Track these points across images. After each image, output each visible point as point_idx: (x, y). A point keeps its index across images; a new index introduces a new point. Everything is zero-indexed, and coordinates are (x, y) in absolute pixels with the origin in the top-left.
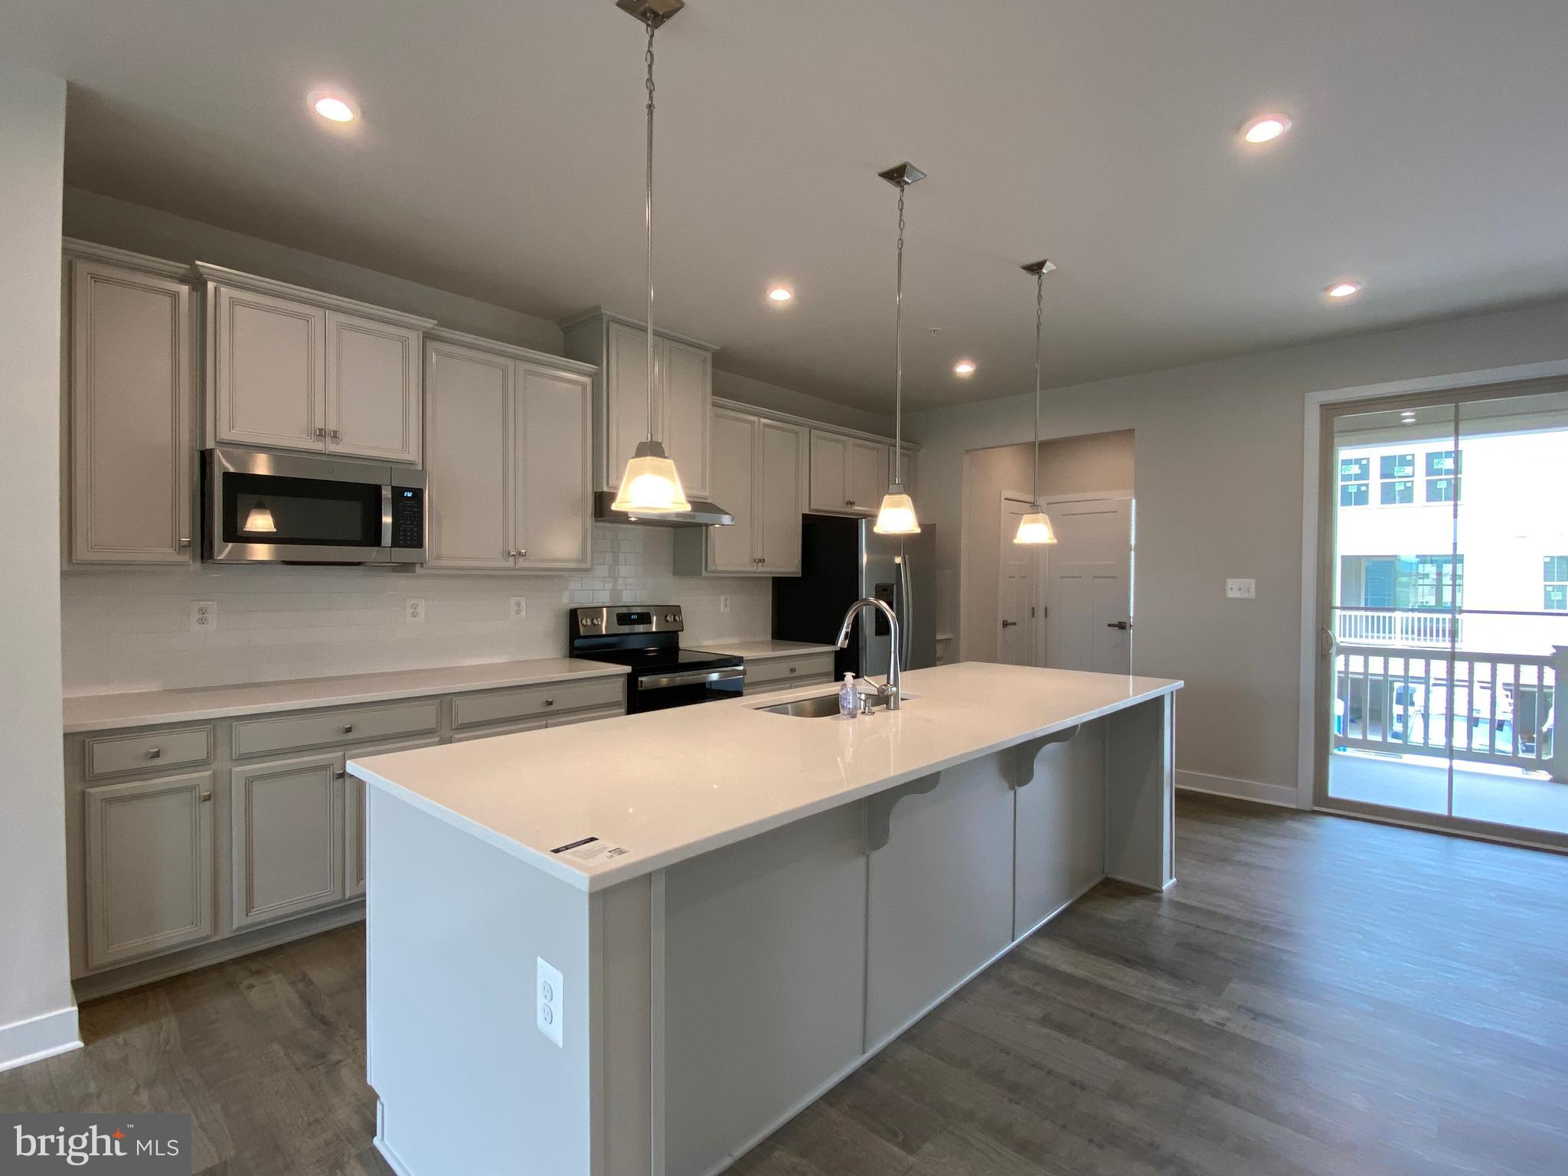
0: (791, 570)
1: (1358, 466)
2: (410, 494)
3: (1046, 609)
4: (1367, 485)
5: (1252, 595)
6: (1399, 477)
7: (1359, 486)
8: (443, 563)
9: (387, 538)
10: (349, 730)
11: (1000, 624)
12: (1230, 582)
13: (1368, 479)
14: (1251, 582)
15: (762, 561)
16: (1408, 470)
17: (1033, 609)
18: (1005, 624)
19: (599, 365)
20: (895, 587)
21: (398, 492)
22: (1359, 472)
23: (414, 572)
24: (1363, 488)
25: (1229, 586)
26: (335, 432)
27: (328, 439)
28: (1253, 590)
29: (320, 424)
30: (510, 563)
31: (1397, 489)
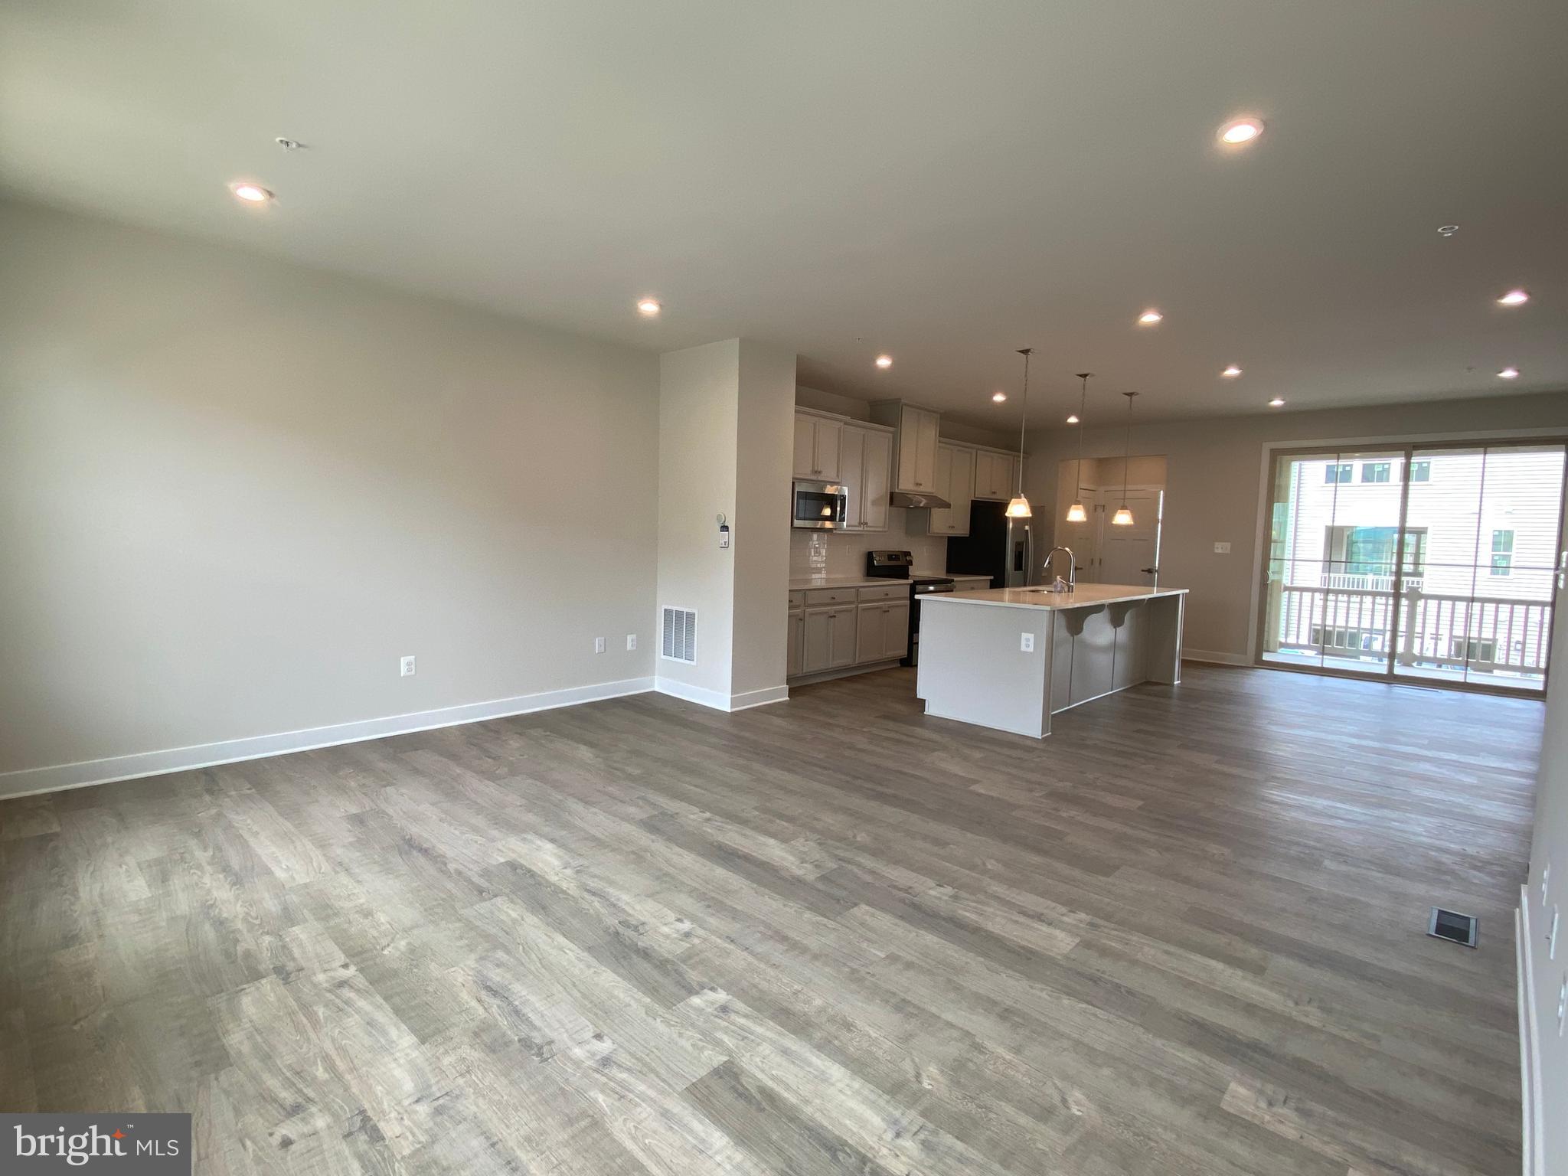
0: (963, 533)
3: (1100, 560)
5: (1228, 551)
7: (1345, 466)
9: (837, 517)
10: (825, 599)
12: (1217, 544)
14: (1228, 545)
15: (952, 527)
17: (1094, 559)
19: (897, 427)
20: (1025, 544)
24: (1348, 468)
25: (1216, 546)
26: (820, 471)
27: (818, 474)
28: (1229, 548)
30: (861, 527)
31: (1376, 470)
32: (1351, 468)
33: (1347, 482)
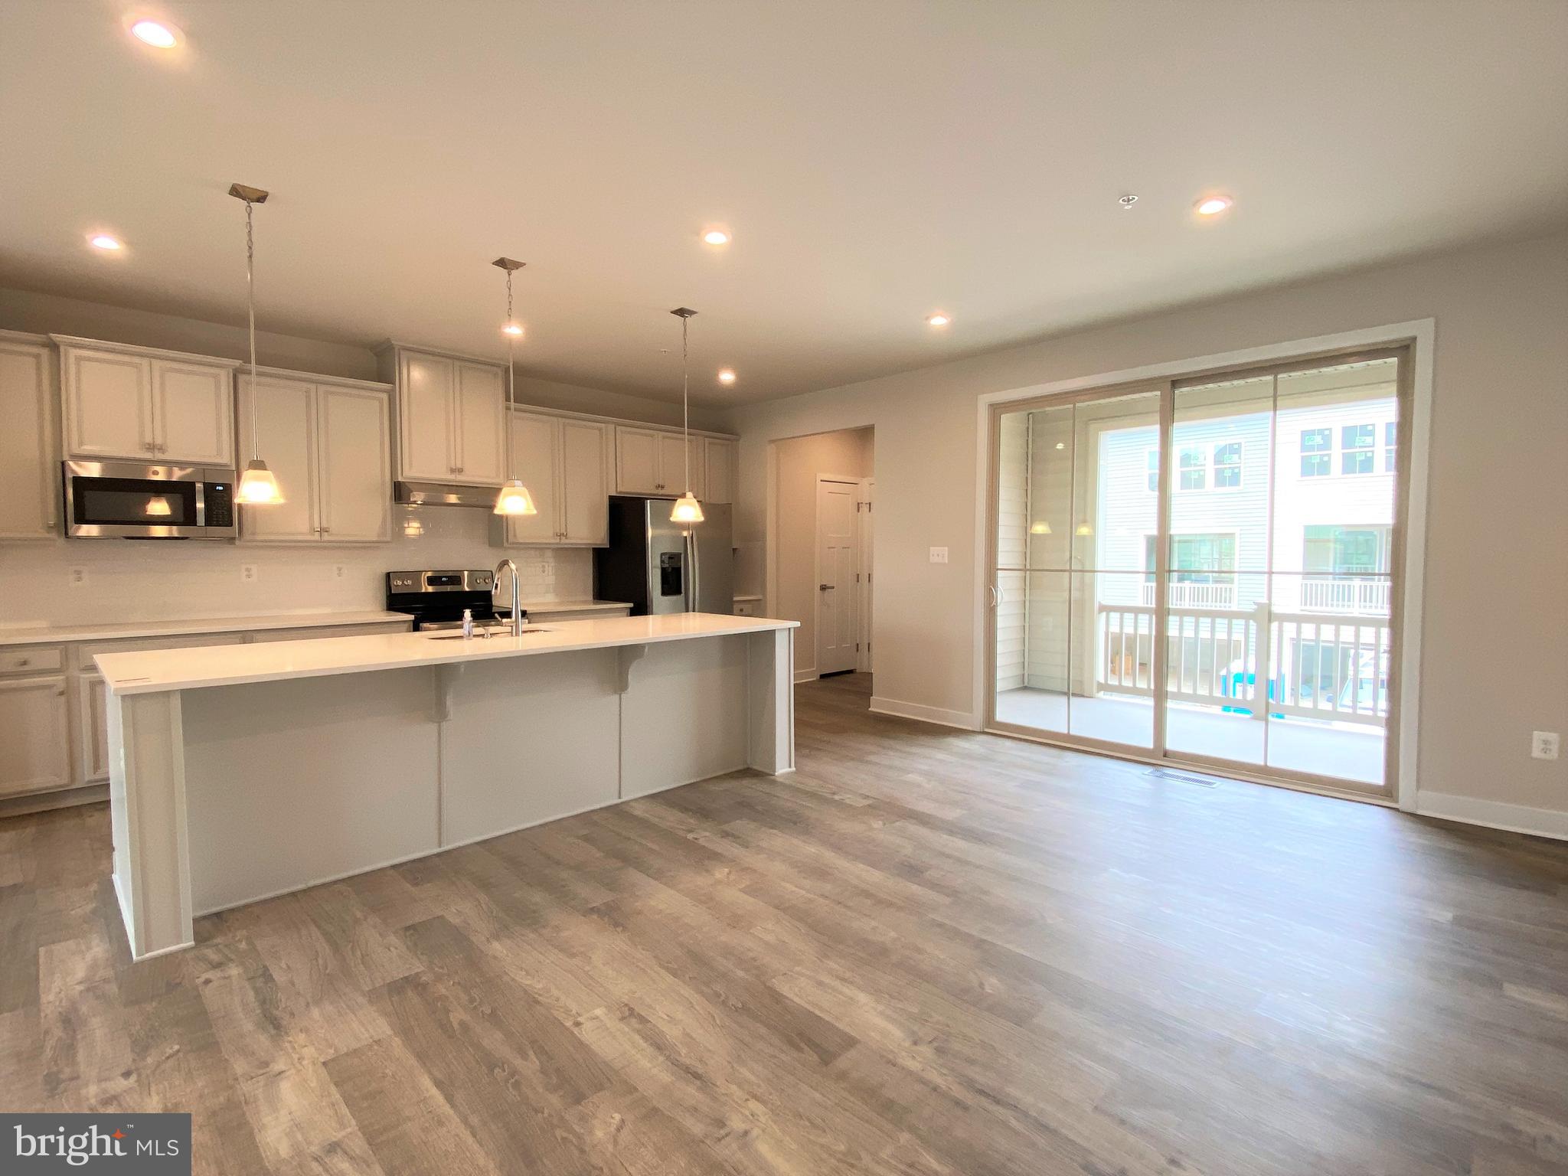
0: (598, 542)
1: (1320, 436)
2: (221, 488)
3: (869, 575)
4: (1329, 455)
6: (1360, 447)
7: (1322, 456)
8: (259, 538)
9: (201, 519)
11: (817, 588)
13: (1330, 449)
15: (565, 535)
16: (1369, 440)
17: (858, 575)
18: (823, 588)
19: (394, 383)
20: (682, 556)
21: (210, 488)
22: (1322, 442)
23: (234, 544)
24: (1326, 459)
26: (161, 446)
27: (156, 451)
29: (148, 439)
30: (317, 537)
31: (1358, 459)
32: (1330, 459)
33: (1326, 474)
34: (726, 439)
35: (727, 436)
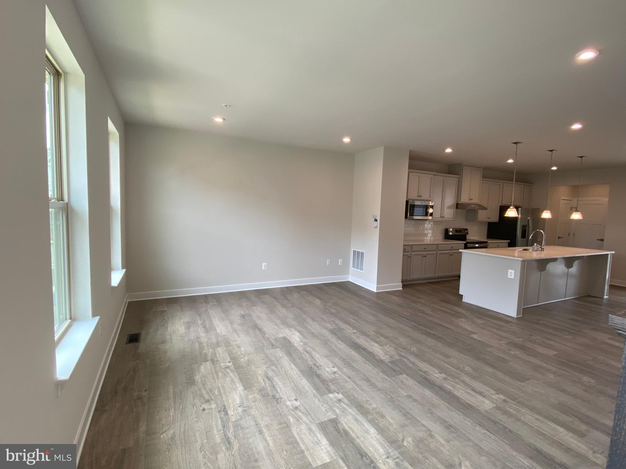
0: (495, 220)
3: (574, 233)
10: (425, 249)
11: (557, 237)
15: (490, 218)
17: (569, 234)
18: (559, 238)
19: (460, 175)
20: (527, 226)
27: (420, 197)
30: (441, 219)
34: (528, 185)
35: (529, 184)
